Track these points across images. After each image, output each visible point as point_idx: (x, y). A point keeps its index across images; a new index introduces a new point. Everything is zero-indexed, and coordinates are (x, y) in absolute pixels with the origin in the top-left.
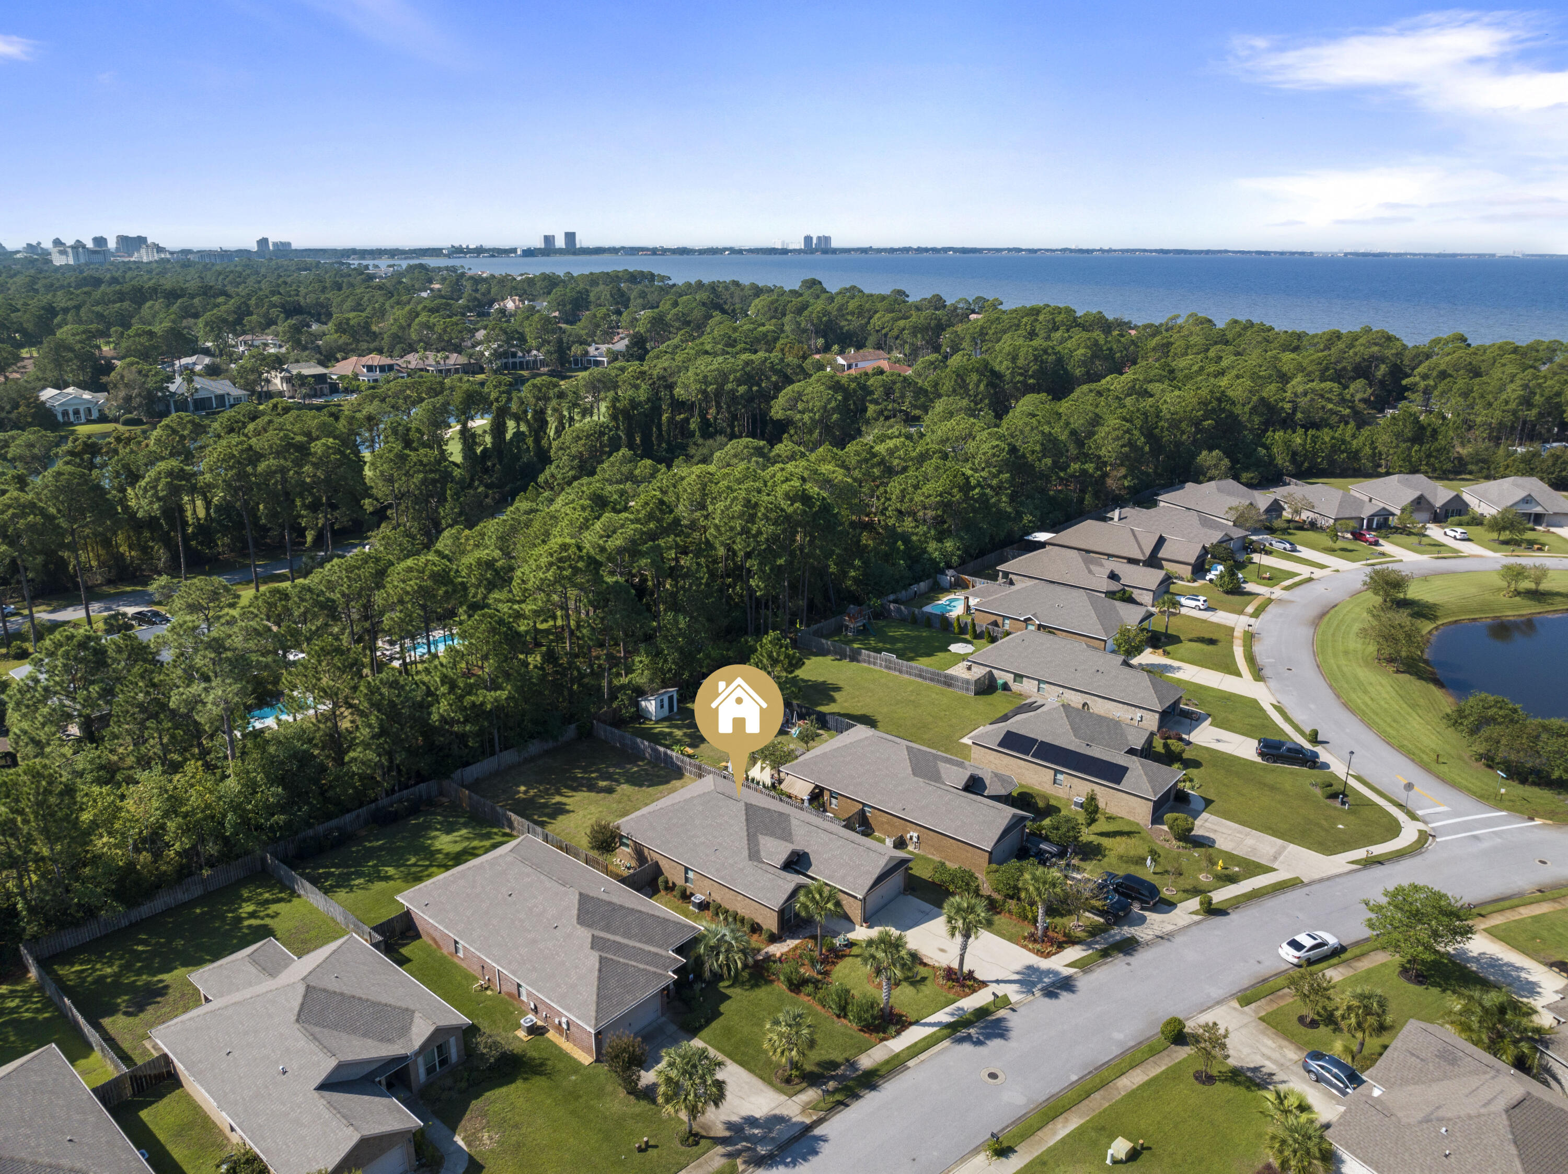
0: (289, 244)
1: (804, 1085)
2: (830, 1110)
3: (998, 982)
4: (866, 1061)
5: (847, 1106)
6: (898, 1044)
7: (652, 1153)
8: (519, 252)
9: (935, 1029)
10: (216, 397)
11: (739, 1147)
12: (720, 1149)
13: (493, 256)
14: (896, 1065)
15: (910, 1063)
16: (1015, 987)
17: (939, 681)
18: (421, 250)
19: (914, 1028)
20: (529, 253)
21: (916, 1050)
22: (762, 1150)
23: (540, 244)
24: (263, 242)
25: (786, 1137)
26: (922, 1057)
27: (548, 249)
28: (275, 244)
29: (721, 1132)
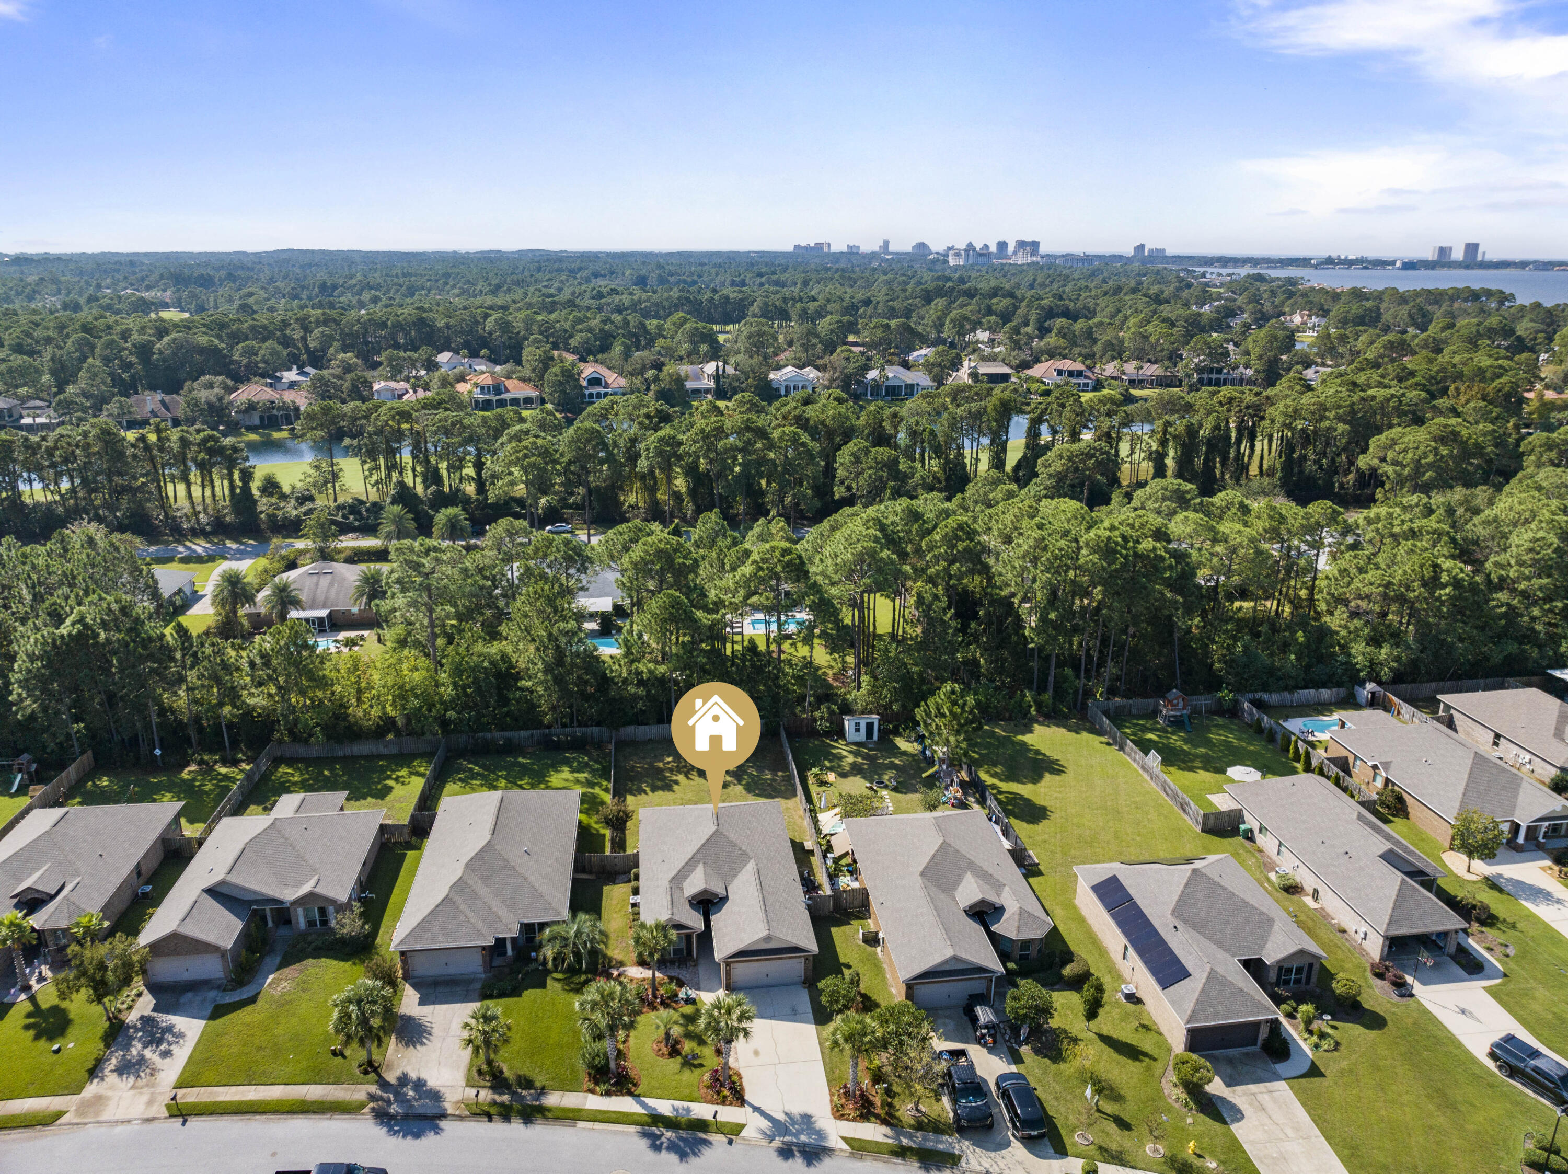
0: (1164, 250)
1: (488, 1084)
2: (475, 1115)
3: (756, 1109)
4: (553, 1099)
5: (490, 1120)
6: (594, 1102)
7: (339, 1059)
8: (1398, 264)
9: (644, 1111)
10: (906, 386)
11: (385, 1095)
12: (373, 1089)
13: (1366, 268)
14: (571, 1116)
15: (581, 1124)
16: (765, 1124)
17: (1176, 801)
18: (1288, 259)
19: (629, 1099)
20: (1409, 266)
21: (600, 1117)
22: (394, 1109)
23: (1430, 255)
24: (1140, 248)
25: (421, 1111)
26: (598, 1126)
27: (1442, 260)
28: (1151, 251)
29: (391, 1077)
